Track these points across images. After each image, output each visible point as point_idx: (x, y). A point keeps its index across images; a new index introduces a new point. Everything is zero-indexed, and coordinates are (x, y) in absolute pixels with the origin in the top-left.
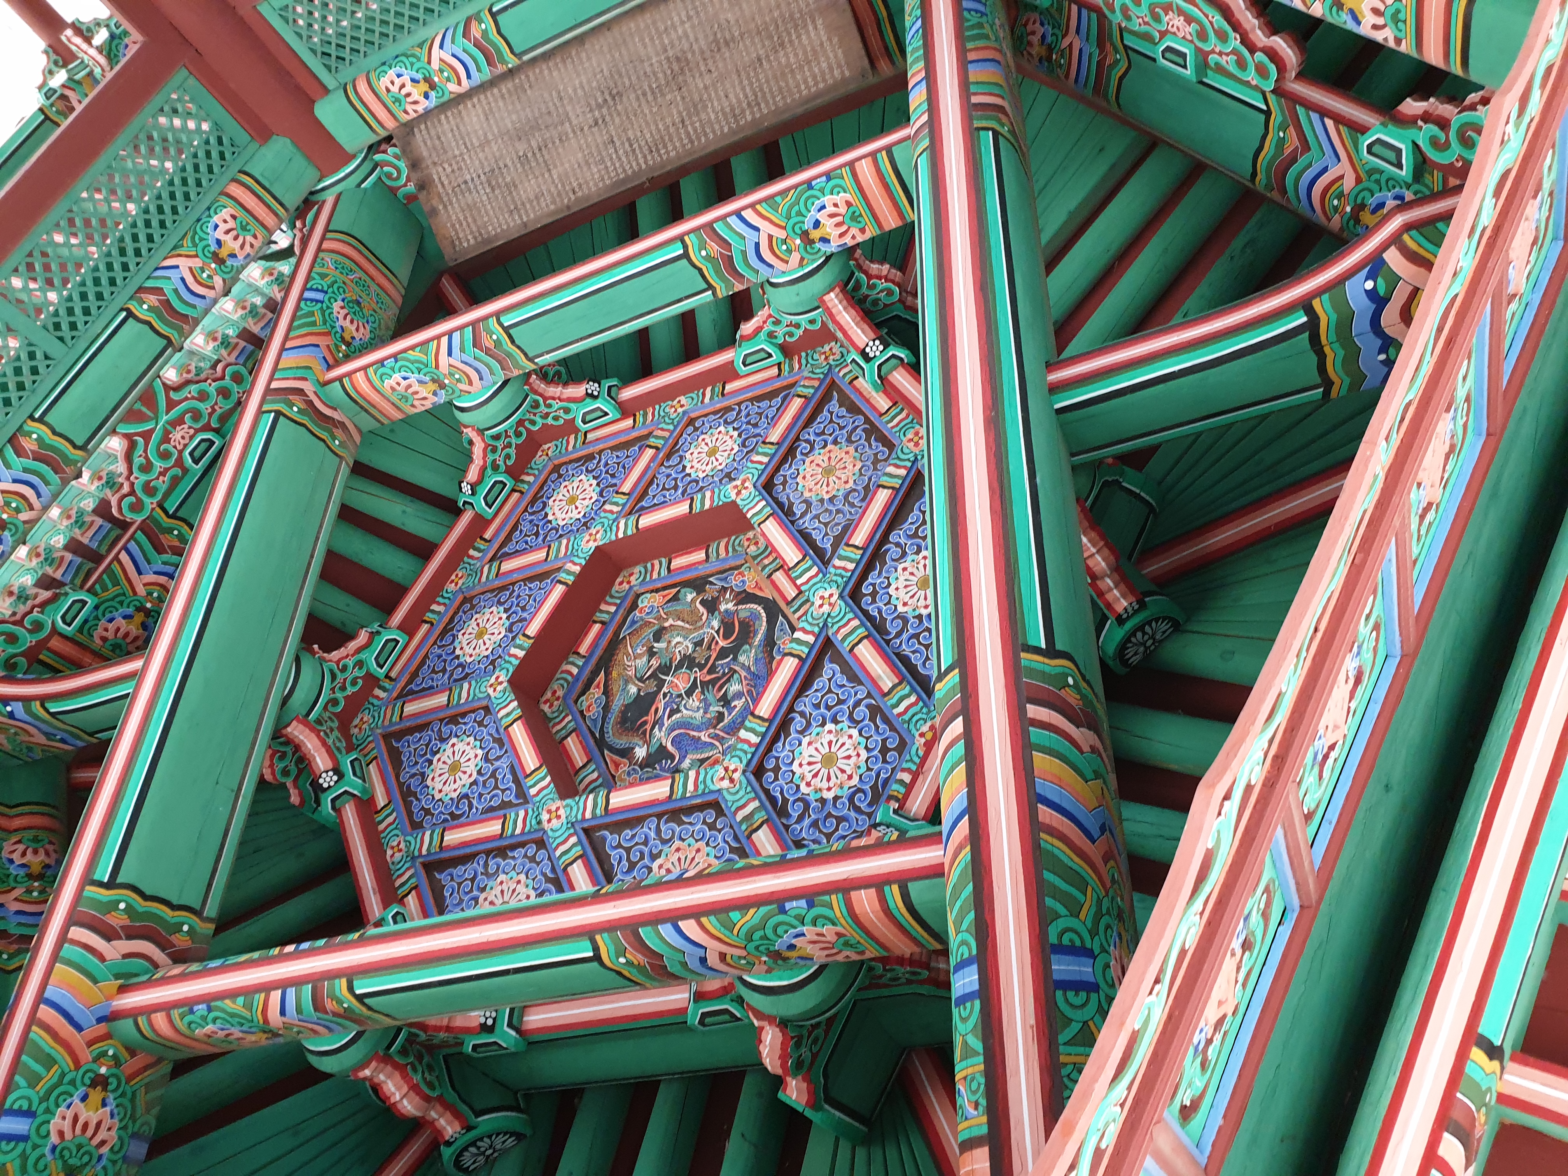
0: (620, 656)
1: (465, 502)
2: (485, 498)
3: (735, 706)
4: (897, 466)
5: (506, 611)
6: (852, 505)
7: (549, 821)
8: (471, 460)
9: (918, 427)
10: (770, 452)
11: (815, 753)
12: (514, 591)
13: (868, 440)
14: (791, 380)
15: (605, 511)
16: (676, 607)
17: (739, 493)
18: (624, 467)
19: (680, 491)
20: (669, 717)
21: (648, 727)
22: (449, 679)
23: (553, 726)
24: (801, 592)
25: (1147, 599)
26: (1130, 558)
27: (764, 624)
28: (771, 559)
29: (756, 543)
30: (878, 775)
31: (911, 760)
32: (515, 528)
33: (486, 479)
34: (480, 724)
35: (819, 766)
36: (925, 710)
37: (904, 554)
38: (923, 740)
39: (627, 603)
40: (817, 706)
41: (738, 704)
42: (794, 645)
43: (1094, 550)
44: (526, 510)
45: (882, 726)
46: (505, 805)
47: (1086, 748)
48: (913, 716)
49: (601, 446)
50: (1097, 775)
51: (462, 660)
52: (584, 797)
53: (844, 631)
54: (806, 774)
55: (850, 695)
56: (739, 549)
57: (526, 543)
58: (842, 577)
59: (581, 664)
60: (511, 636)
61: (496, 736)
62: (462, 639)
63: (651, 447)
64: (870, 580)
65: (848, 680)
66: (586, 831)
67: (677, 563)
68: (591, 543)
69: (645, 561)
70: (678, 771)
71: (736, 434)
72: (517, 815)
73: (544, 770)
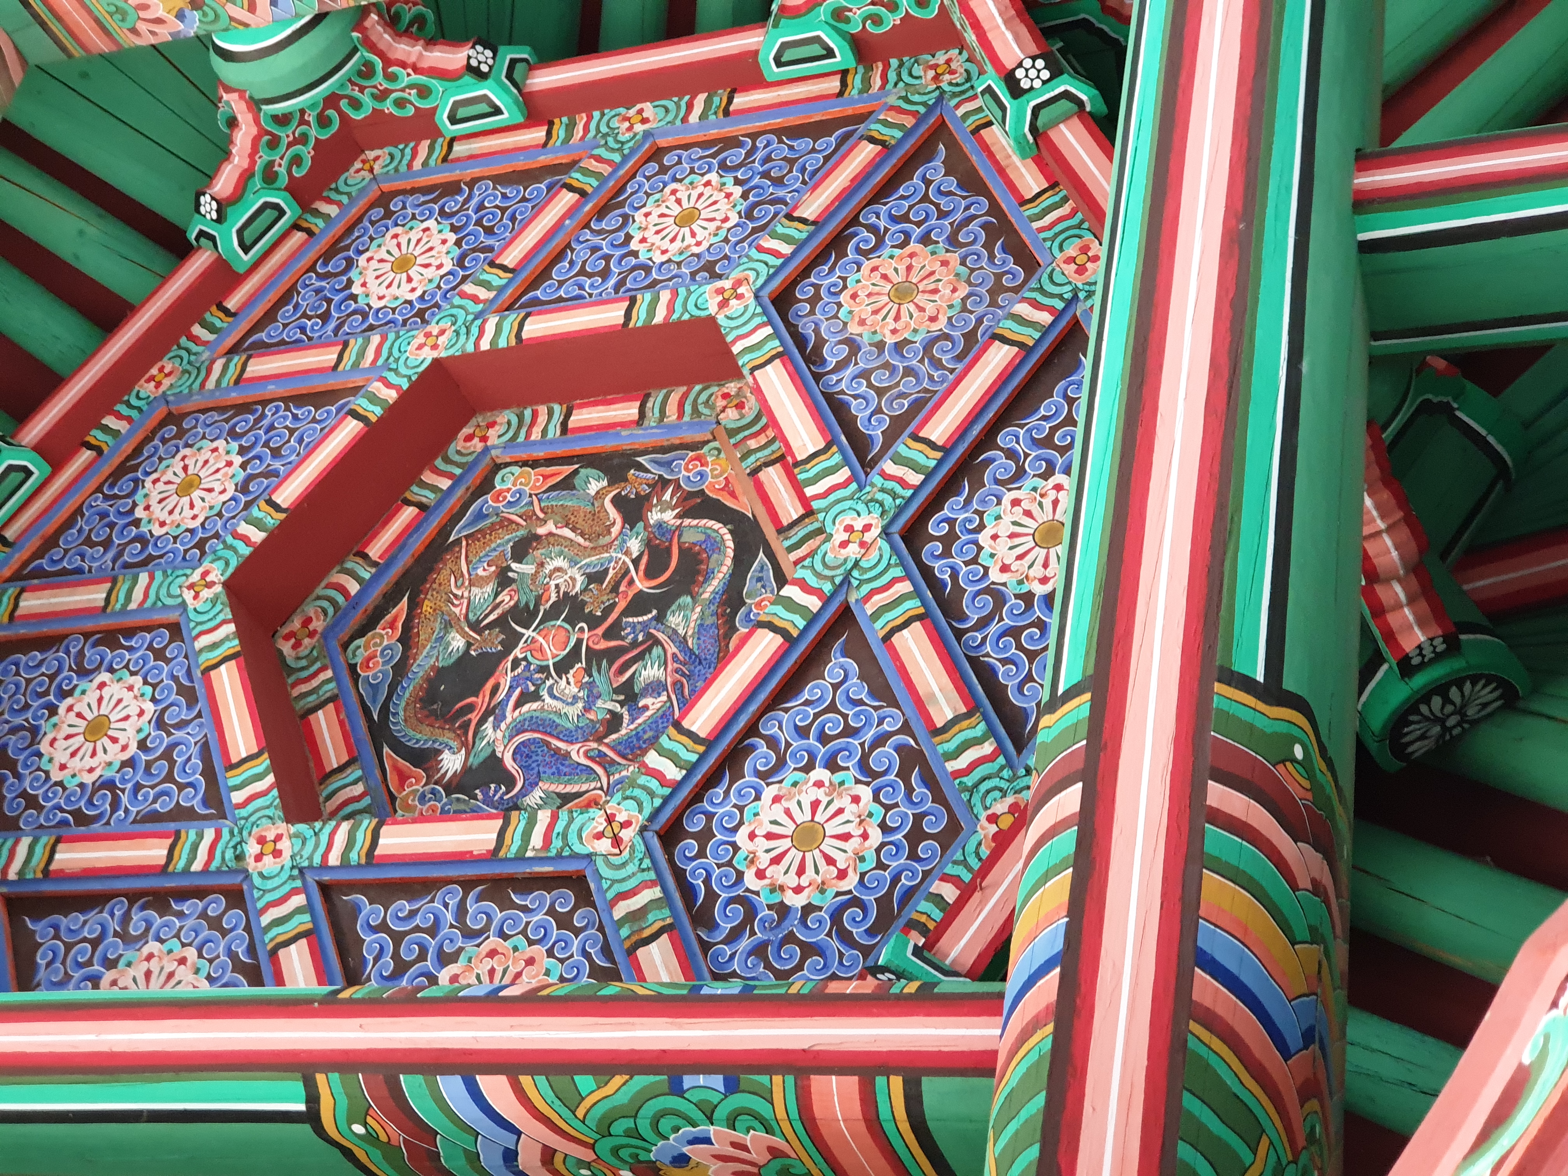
0: (444, 576)
1: (202, 234)
2: (240, 232)
3: (646, 708)
4: (1036, 305)
5: (242, 451)
6: (937, 364)
7: (258, 858)
8: (227, 155)
9: (1089, 236)
10: (797, 235)
11: (784, 819)
12: (263, 416)
13: (989, 246)
14: (860, 107)
15: (463, 295)
16: (567, 500)
17: (723, 304)
18: (513, 219)
19: (612, 282)
20: (518, 705)
21: (474, 717)
22: (114, 561)
23: (294, 685)
24: (809, 513)
25: (1463, 637)
26: (1444, 556)
27: (729, 562)
28: (763, 440)
29: (740, 406)
30: (896, 879)
31: (964, 863)
32: (284, 299)
33: (249, 196)
34: (159, 655)
35: (786, 843)
36: (1006, 773)
37: (1020, 474)
38: (993, 829)
39: (473, 479)
40: (802, 732)
41: (653, 704)
42: (779, 610)
43: (1381, 525)
44: (312, 268)
45: (920, 790)
46: (183, 814)
47: (1304, 882)
48: (983, 779)
49: (475, 171)
50: (1315, 937)
51: (144, 529)
52: (333, 823)
53: (879, 600)
54: (760, 854)
55: (868, 723)
56: (706, 411)
57: (303, 330)
58: (895, 496)
59: (367, 576)
60: (244, 499)
61: (186, 683)
62: (152, 490)
63: (571, 188)
64: (946, 512)
65: (872, 694)
66: (325, 889)
67: (583, 417)
68: (427, 349)
69: (522, 403)
70: (516, 807)
71: (738, 191)
72: (200, 836)
73: (265, 762)
